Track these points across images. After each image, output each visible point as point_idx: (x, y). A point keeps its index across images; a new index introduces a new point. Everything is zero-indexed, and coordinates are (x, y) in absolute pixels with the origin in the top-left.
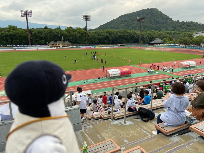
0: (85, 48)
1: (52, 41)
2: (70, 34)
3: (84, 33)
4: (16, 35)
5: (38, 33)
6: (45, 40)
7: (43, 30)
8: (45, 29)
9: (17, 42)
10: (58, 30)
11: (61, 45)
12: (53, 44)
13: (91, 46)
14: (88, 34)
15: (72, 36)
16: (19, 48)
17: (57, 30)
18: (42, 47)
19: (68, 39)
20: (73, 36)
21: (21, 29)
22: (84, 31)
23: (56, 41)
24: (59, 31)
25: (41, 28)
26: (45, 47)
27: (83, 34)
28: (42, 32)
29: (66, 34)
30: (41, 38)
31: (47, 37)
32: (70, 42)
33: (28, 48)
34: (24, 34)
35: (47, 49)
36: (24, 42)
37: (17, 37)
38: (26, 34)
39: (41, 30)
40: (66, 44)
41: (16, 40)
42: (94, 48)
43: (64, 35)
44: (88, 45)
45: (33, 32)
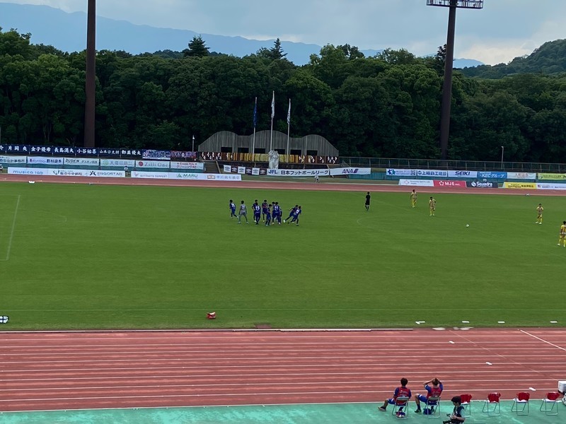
0: (431, 183)
2: (340, 90)
3: (433, 83)
4: (17, 86)
5: (146, 78)
6: (182, 125)
8: (191, 54)
9: (17, 125)
10: (266, 63)
11: (273, 159)
12: (225, 150)
13: (474, 174)
14: (456, 94)
16: (27, 166)
18: (156, 164)
19: (325, 121)
21: (50, 50)
22: (434, 72)
23: (249, 133)
24: (273, 69)
26: (174, 165)
27: (425, 92)
28: (168, 73)
29: (312, 88)
31: (195, 103)
32: (334, 142)
34: (65, 80)
35: (183, 176)
36: (60, 127)
37: (23, 97)
38: (75, 81)
40: (309, 153)
41: (15, 114)
42: (495, 186)
43: (298, 95)
44: (452, 167)
45: (120, 73)
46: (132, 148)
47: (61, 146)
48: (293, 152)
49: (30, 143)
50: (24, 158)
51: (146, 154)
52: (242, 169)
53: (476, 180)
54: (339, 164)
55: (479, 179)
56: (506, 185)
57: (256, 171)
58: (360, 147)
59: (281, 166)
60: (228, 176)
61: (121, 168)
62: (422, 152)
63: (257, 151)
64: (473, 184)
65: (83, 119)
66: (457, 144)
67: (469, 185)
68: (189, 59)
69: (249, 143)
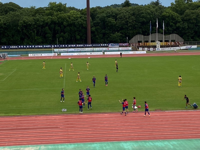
1: (138, 33)
2: (183, 16)
4: (62, 23)
5: (108, 17)
6: (122, 33)
7: (119, 8)
8: (125, 6)
9: (63, 37)
10: (154, 7)
11: (158, 44)
12: (139, 42)
15: (188, 21)
16: (67, 52)
17: (151, 7)
18: (114, 49)
19: (178, 28)
20: (189, 19)
21: (73, 9)
23: (148, 35)
24: (156, 10)
25: (116, 6)
26: (121, 48)
28: (117, 15)
29: (172, 16)
30: (114, 29)
31: (127, 24)
32: (181, 36)
33: (85, 52)
34: (79, 20)
36: (78, 37)
37: (65, 27)
38: (83, 20)
39: (114, 10)
40: (172, 41)
41: (62, 33)
43: (167, 19)
45: (99, 15)
46: (105, 43)
47: (79, 44)
48: (166, 41)
49: (68, 44)
50: (66, 49)
51: (110, 45)
52: (146, 49)
54: (184, 44)
57: (151, 49)
58: (192, 38)
59: (161, 47)
60: (141, 52)
61: (101, 51)
63: (152, 41)
65: (86, 34)
68: (124, 8)
69: (148, 39)
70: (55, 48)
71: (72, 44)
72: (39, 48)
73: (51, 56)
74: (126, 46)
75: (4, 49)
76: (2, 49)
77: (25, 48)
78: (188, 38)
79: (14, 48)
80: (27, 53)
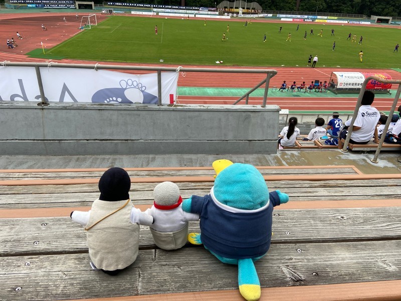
0: (291, 20)
11: (240, 10)
12: (225, 8)
13: (306, 17)
18: (204, 12)
26: (209, 13)
32: (261, 5)
33: (179, 13)
35: (212, 17)
40: (252, 9)
42: (313, 21)
44: (299, 14)
46: (196, 6)
47: (174, 5)
48: (247, 8)
49: (165, 4)
50: (163, 10)
51: (200, 9)
52: (230, 14)
53: (307, 19)
54: (262, 12)
55: (308, 18)
56: (316, 21)
57: (235, 15)
58: (269, 7)
59: (243, 13)
60: (226, 17)
61: (193, 14)
62: (290, 8)
63: (236, 8)
64: (306, 20)
66: (302, 6)
67: (304, 20)
69: (233, 5)
70: (154, 7)
71: (169, 5)
72: (140, 7)
73: (151, 15)
74: (214, 11)
75: (110, 5)
76: (109, 5)
77: (128, 6)
78: (266, 8)
79: (119, 5)
80: (130, 10)
